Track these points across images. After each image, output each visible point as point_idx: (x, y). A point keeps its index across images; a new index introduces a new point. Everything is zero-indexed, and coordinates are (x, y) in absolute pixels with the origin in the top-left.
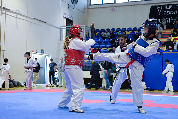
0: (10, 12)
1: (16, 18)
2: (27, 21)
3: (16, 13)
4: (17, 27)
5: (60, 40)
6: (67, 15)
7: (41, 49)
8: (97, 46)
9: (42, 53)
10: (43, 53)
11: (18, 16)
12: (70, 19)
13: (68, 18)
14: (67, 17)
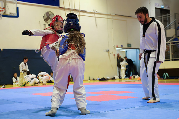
0: (87, 13)
1: (94, 18)
2: (107, 18)
3: (94, 13)
4: (96, 25)
6: (160, 5)
9: (128, 46)
10: (130, 46)
11: (96, 15)
12: (164, 8)
13: (162, 8)
14: (160, 8)
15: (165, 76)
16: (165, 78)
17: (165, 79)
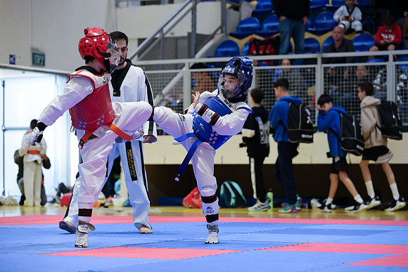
5: (117, 5)
7: (33, 49)
8: (274, 27)
9: (34, 63)
10: (42, 63)
15: (233, 195)
16: (233, 201)
17: (233, 207)
